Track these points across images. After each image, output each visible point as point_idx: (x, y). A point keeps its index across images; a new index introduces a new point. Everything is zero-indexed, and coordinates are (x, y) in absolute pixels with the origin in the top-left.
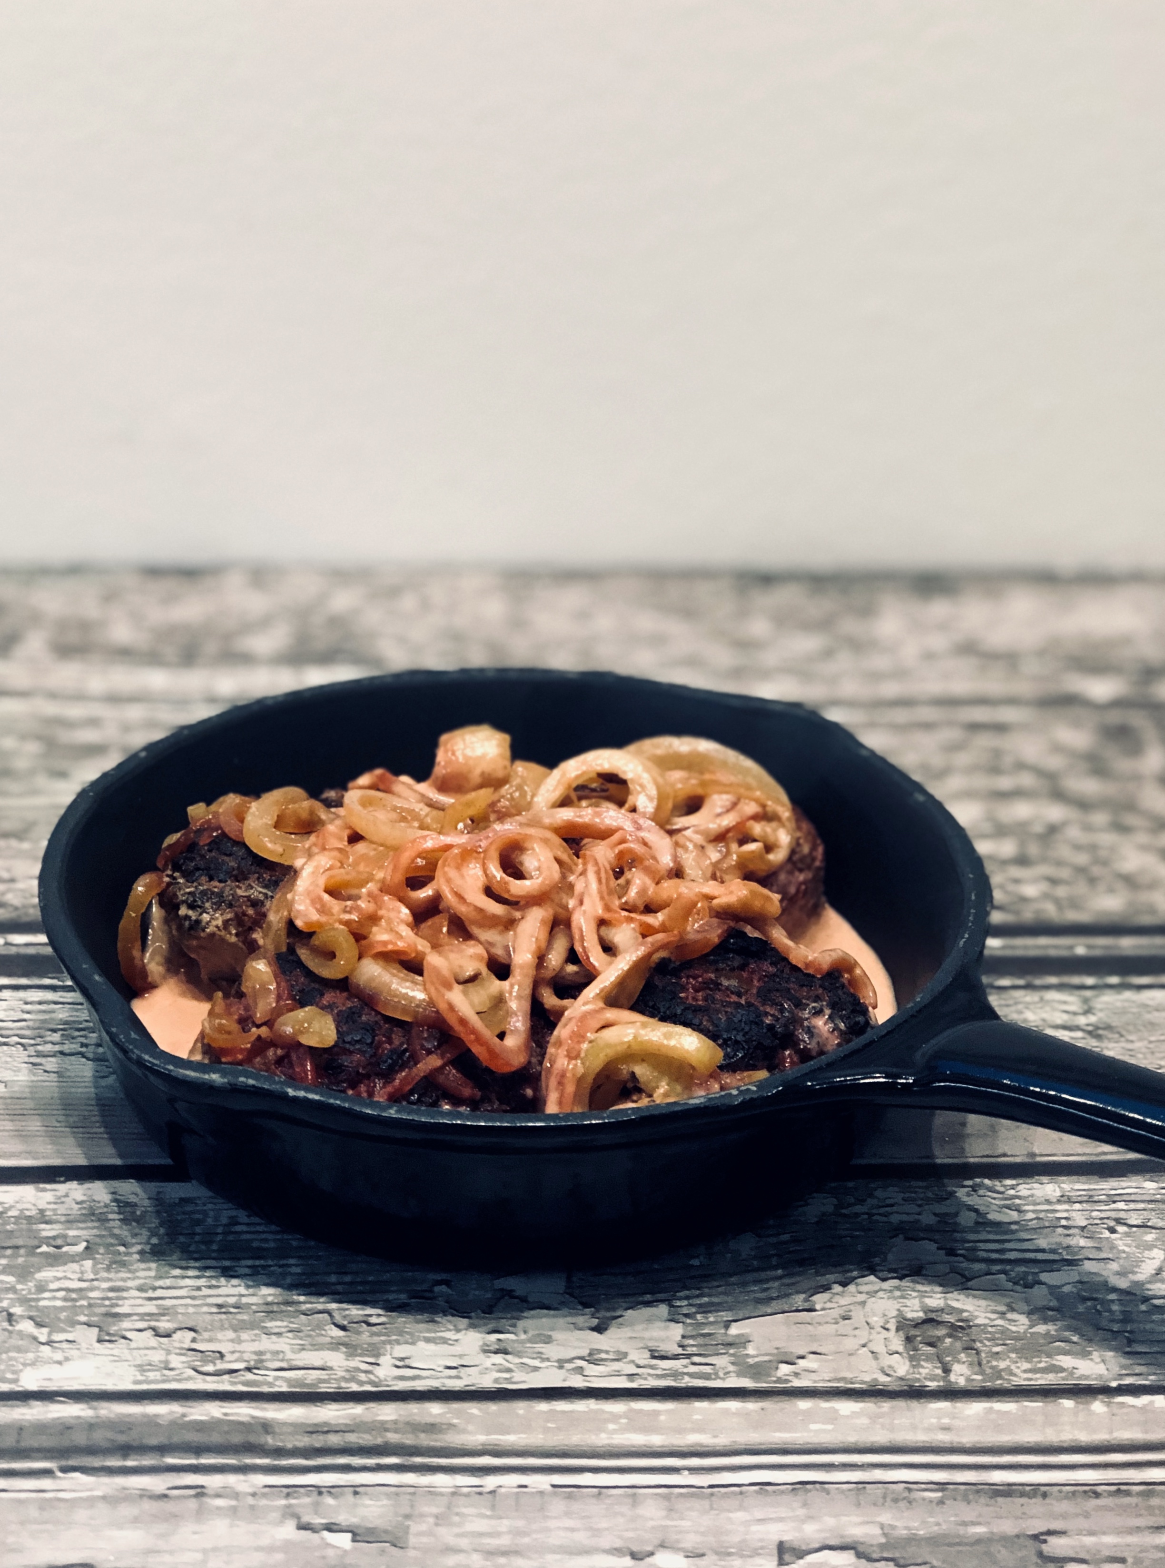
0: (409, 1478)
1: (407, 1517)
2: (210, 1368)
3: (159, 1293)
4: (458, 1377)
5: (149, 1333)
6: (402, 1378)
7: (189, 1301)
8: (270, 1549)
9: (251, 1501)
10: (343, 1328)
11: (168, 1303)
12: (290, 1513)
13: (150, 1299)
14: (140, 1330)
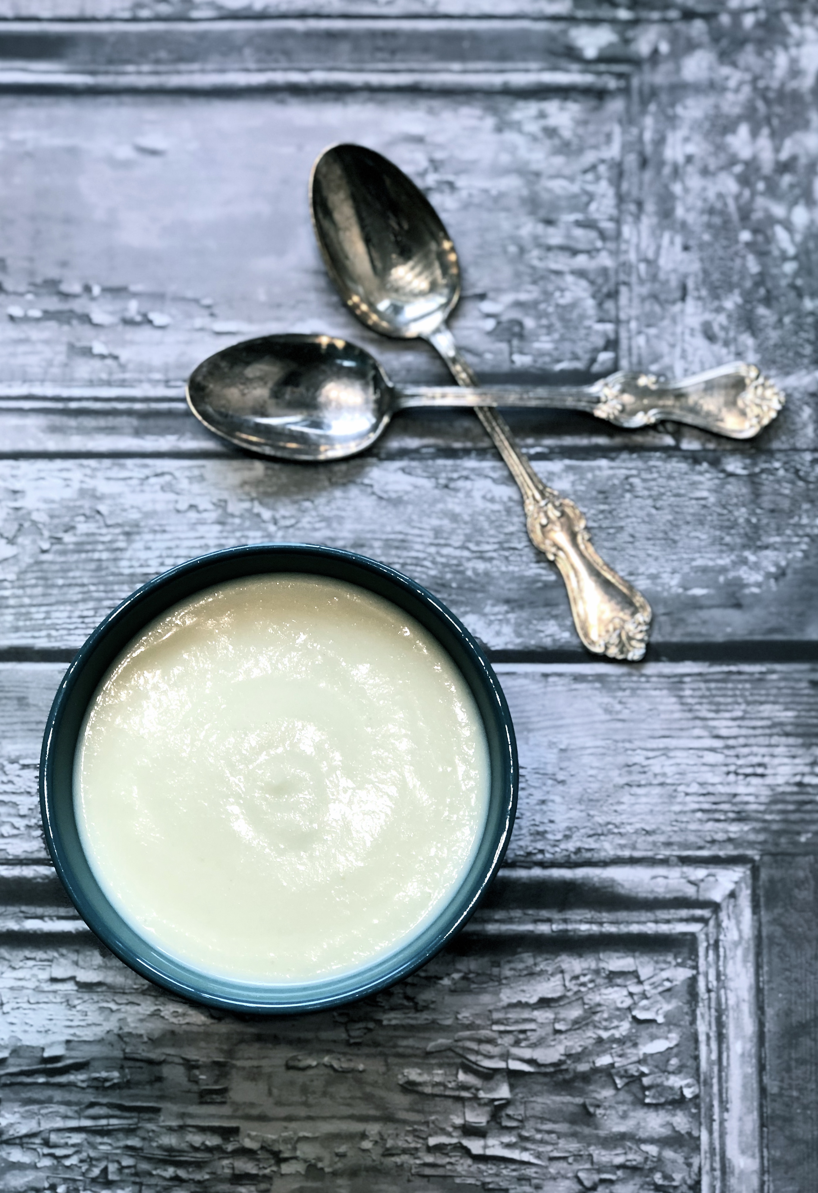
0: (65, 393)
1: (66, 365)
2: (167, 478)
3: (198, 543)
4: (40, 471)
5: (201, 507)
6: (68, 470)
7: (182, 535)
8: (132, 343)
9: (143, 377)
10: (98, 512)
11: (193, 534)
12: (123, 367)
13: (202, 537)
14: (205, 510)
